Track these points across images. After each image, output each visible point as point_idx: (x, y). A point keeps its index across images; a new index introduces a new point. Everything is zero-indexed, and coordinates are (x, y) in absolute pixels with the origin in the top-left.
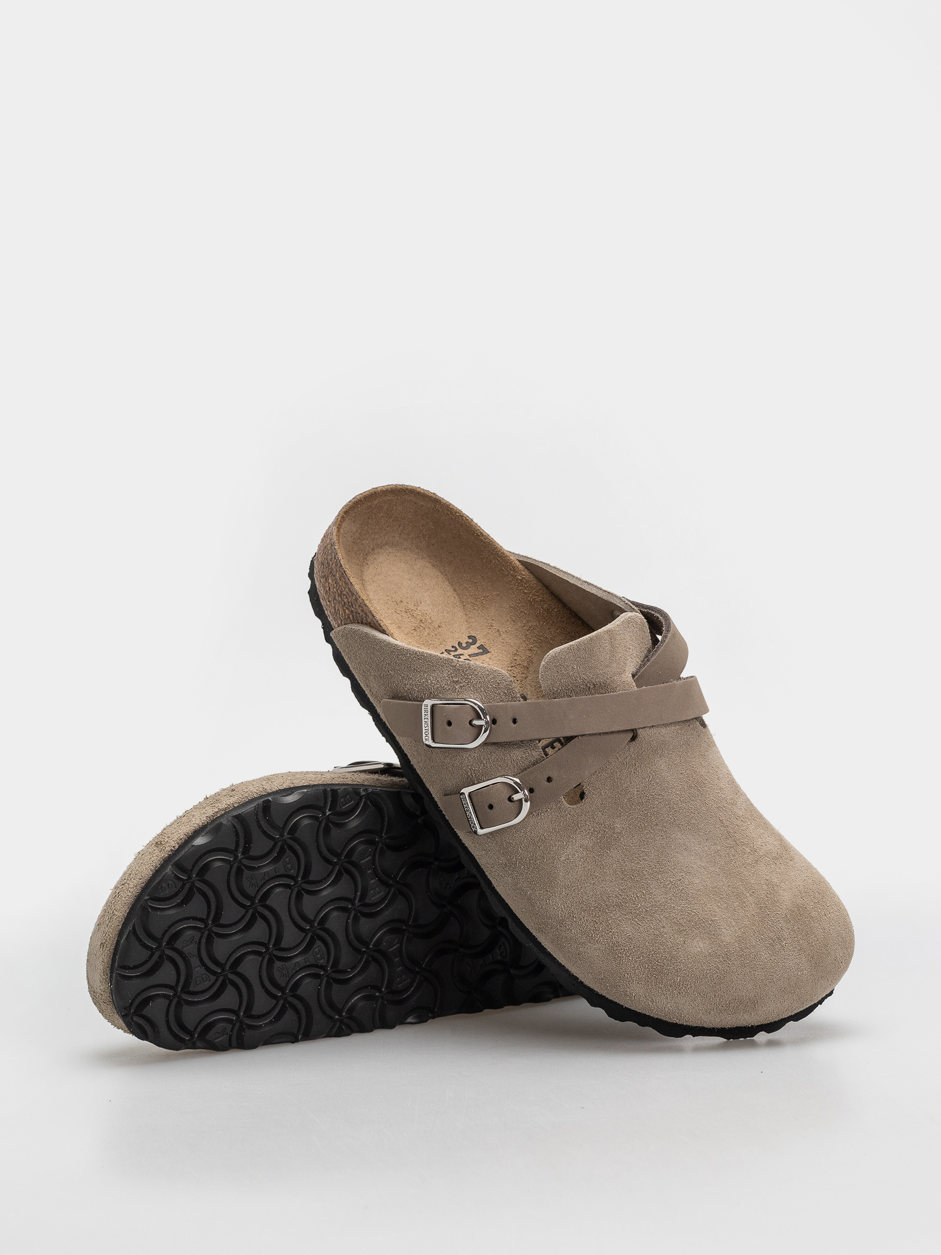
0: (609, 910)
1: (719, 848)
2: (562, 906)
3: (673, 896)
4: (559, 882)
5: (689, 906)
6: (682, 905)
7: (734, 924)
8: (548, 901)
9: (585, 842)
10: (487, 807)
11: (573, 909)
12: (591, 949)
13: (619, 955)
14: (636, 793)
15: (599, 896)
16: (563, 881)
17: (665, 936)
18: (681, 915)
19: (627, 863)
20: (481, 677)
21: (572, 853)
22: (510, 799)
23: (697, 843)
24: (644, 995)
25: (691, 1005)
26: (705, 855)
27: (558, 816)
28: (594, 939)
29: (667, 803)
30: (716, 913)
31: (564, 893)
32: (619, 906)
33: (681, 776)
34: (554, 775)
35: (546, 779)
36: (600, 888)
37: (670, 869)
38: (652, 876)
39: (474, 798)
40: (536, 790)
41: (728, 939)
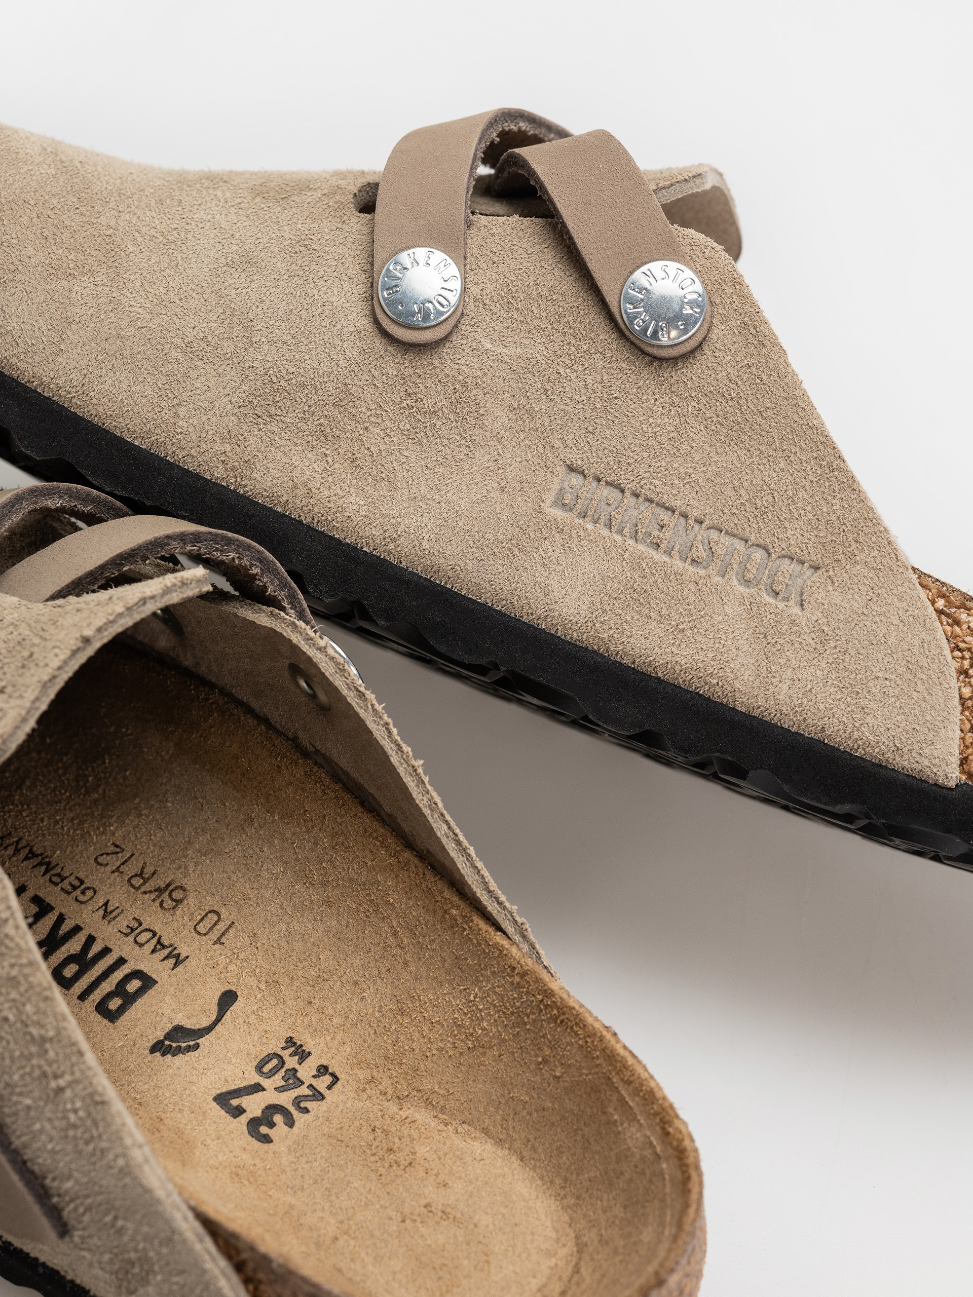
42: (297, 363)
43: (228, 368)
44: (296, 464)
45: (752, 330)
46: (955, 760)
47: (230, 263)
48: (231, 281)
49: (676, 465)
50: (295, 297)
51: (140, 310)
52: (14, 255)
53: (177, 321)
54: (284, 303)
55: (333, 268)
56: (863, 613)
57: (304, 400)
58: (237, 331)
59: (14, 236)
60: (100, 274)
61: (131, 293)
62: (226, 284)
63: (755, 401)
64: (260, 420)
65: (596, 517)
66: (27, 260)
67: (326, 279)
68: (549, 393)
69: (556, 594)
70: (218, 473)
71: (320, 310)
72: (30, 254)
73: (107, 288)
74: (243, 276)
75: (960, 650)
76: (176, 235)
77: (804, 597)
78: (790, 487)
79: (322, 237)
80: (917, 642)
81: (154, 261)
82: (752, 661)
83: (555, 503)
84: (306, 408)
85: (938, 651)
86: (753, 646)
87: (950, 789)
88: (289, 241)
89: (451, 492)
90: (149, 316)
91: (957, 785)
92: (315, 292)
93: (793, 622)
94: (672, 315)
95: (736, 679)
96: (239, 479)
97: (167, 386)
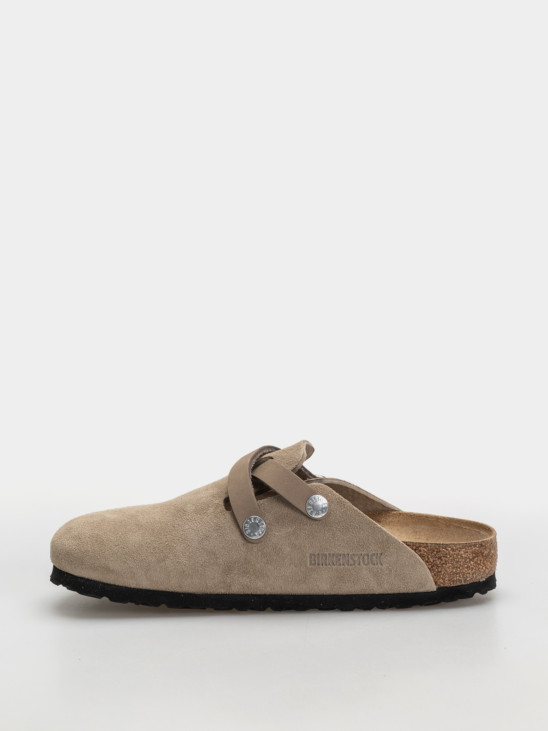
42: (231, 558)
43: (214, 566)
44: (242, 582)
45: (340, 502)
46: (434, 584)
47: (202, 539)
48: (205, 544)
49: (336, 543)
50: (223, 542)
51: (185, 561)
52: (147, 561)
53: (196, 560)
54: (221, 544)
55: (229, 530)
56: (397, 560)
57: (237, 566)
58: (213, 556)
59: (145, 556)
60: (171, 556)
61: (181, 558)
62: (204, 545)
63: (349, 519)
64: (228, 575)
65: (322, 563)
66: (151, 561)
67: (228, 534)
68: (297, 539)
69: (320, 586)
70: (222, 591)
71: (231, 542)
72: (151, 559)
73: (175, 559)
74: (207, 541)
75: (424, 557)
76: (184, 536)
77: (381, 562)
78: (366, 537)
79: (222, 523)
80: (413, 562)
81: (182, 547)
82: (375, 582)
83: (310, 565)
84: (238, 568)
85: (419, 561)
86: (374, 578)
87: (435, 591)
88: (214, 527)
89: (283, 572)
90: (188, 562)
91: (437, 589)
92: (228, 538)
93: (381, 569)
94: (321, 509)
95: (373, 588)
96: (229, 591)
97: (201, 577)
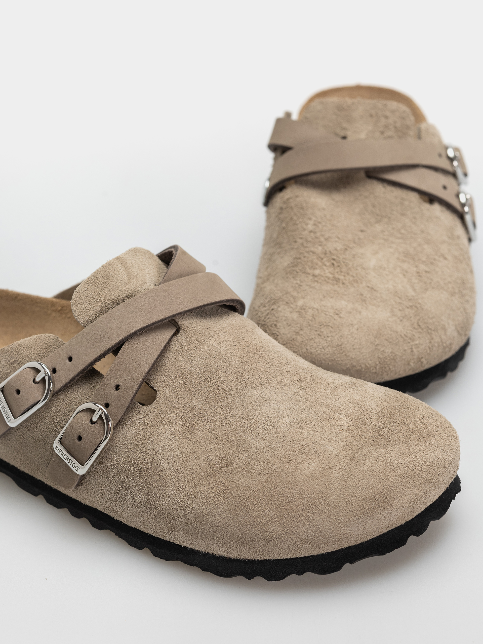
0: (219, 473)
1: (295, 391)
2: (178, 492)
3: (271, 439)
4: (167, 472)
5: (288, 441)
6: (282, 442)
7: (334, 439)
8: (164, 495)
9: (174, 429)
10: (77, 441)
11: (188, 489)
12: (218, 514)
13: (244, 505)
14: (200, 372)
15: (206, 466)
16: (169, 470)
17: (278, 471)
18: (284, 450)
19: (218, 431)
20: (31, 347)
21: (166, 443)
22: (92, 422)
23: (274, 393)
24: (283, 532)
25: (330, 522)
26: (285, 400)
27: (141, 419)
28: (216, 503)
29: (231, 370)
30: (315, 437)
31: (174, 480)
32: (226, 466)
33: (235, 347)
34: (119, 381)
35: (114, 389)
36: (203, 459)
37: (258, 420)
38: (245, 432)
39: (65, 442)
40: (110, 403)
41: (335, 452)
